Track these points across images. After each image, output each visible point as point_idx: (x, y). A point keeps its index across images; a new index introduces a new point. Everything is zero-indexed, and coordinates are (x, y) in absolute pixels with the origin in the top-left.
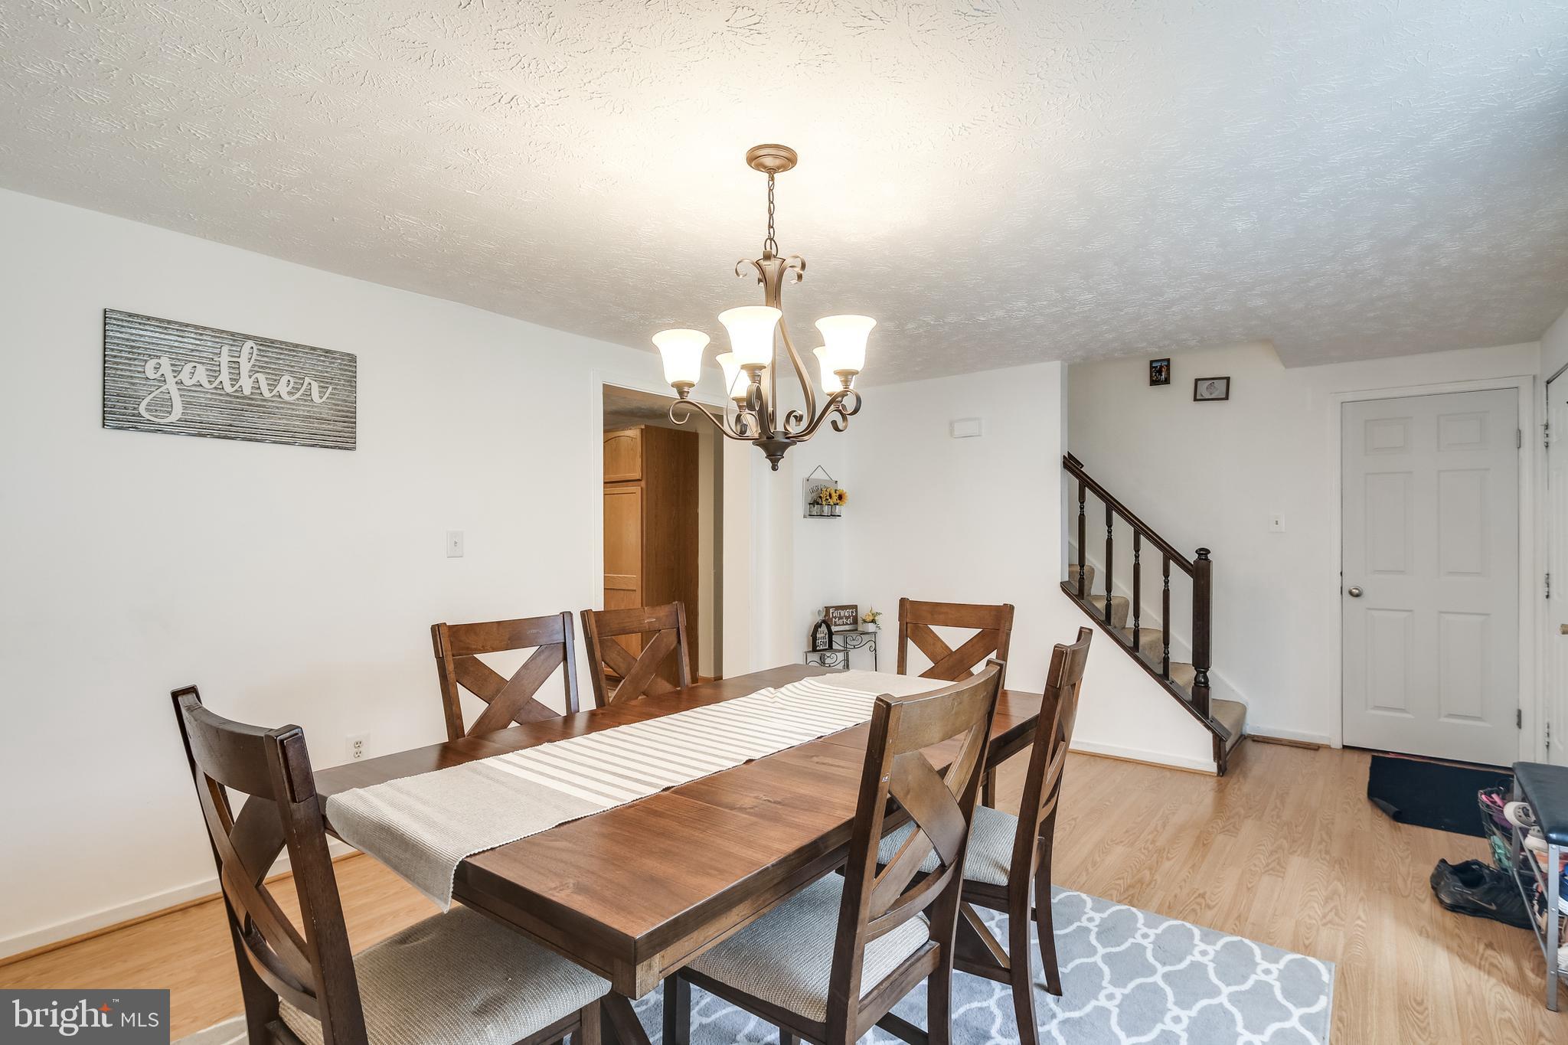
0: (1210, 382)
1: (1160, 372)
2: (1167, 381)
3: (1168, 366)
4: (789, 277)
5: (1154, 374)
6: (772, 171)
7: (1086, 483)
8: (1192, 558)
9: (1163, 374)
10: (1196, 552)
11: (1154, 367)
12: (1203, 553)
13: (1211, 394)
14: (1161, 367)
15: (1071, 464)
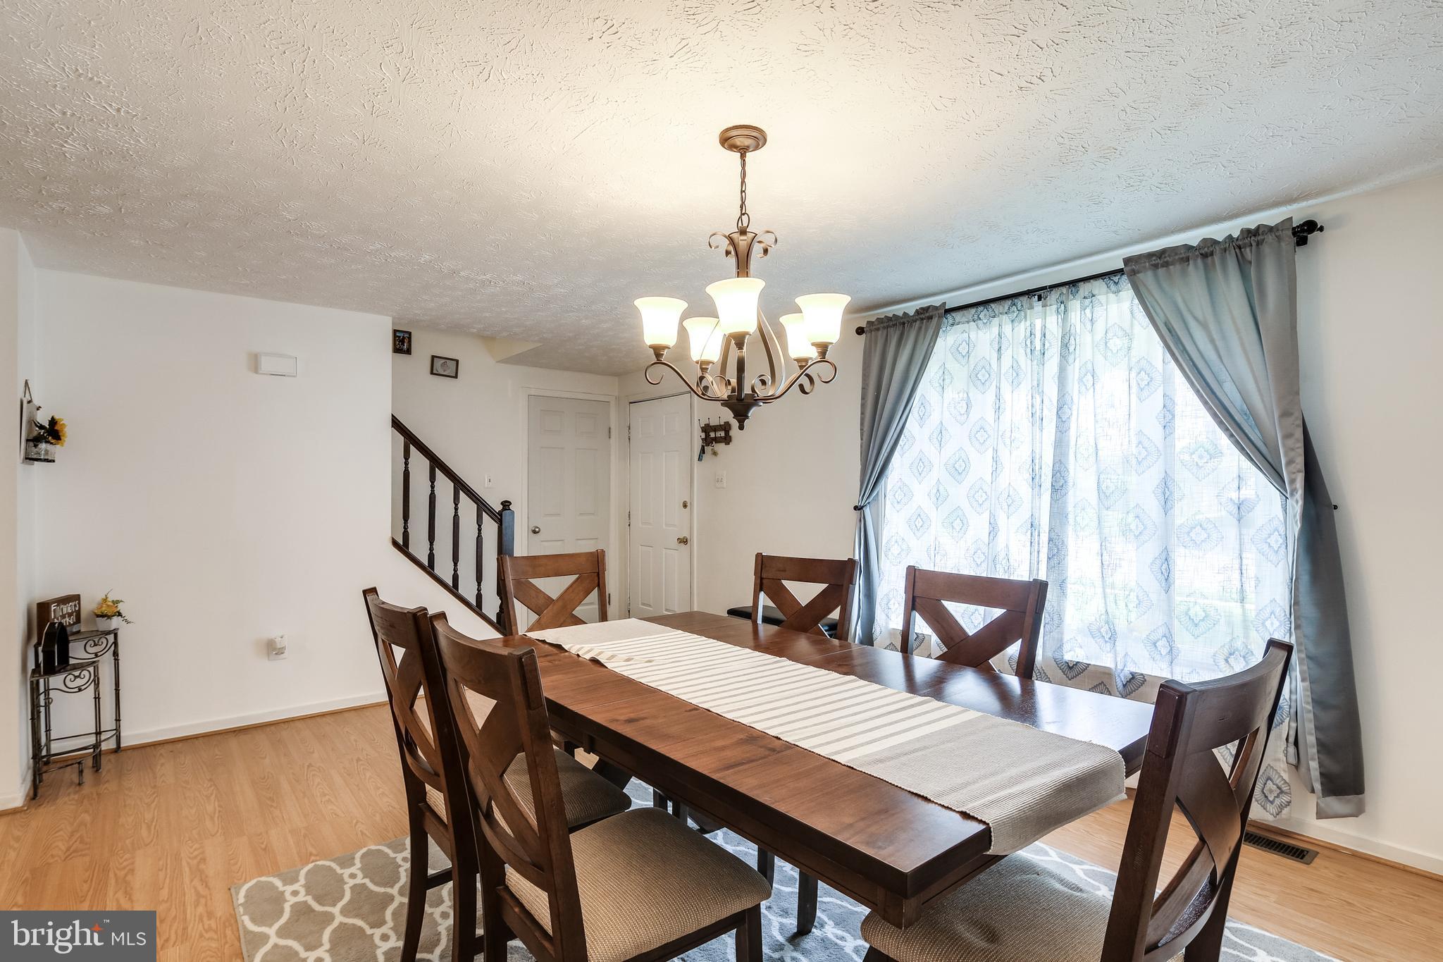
0: (444, 361)
1: (402, 341)
2: (408, 352)
3: (410, 338)
4: (757, 250)
5: (397, 342)
6: (743, 151)
7: (411, 440)
8: (498, 508)
9: (405, 344)
10: (502, 504)
11: (398, 336)
12: (506, 505)
13: (444, 371)
14: (404, 338)
15: (397, 424)
